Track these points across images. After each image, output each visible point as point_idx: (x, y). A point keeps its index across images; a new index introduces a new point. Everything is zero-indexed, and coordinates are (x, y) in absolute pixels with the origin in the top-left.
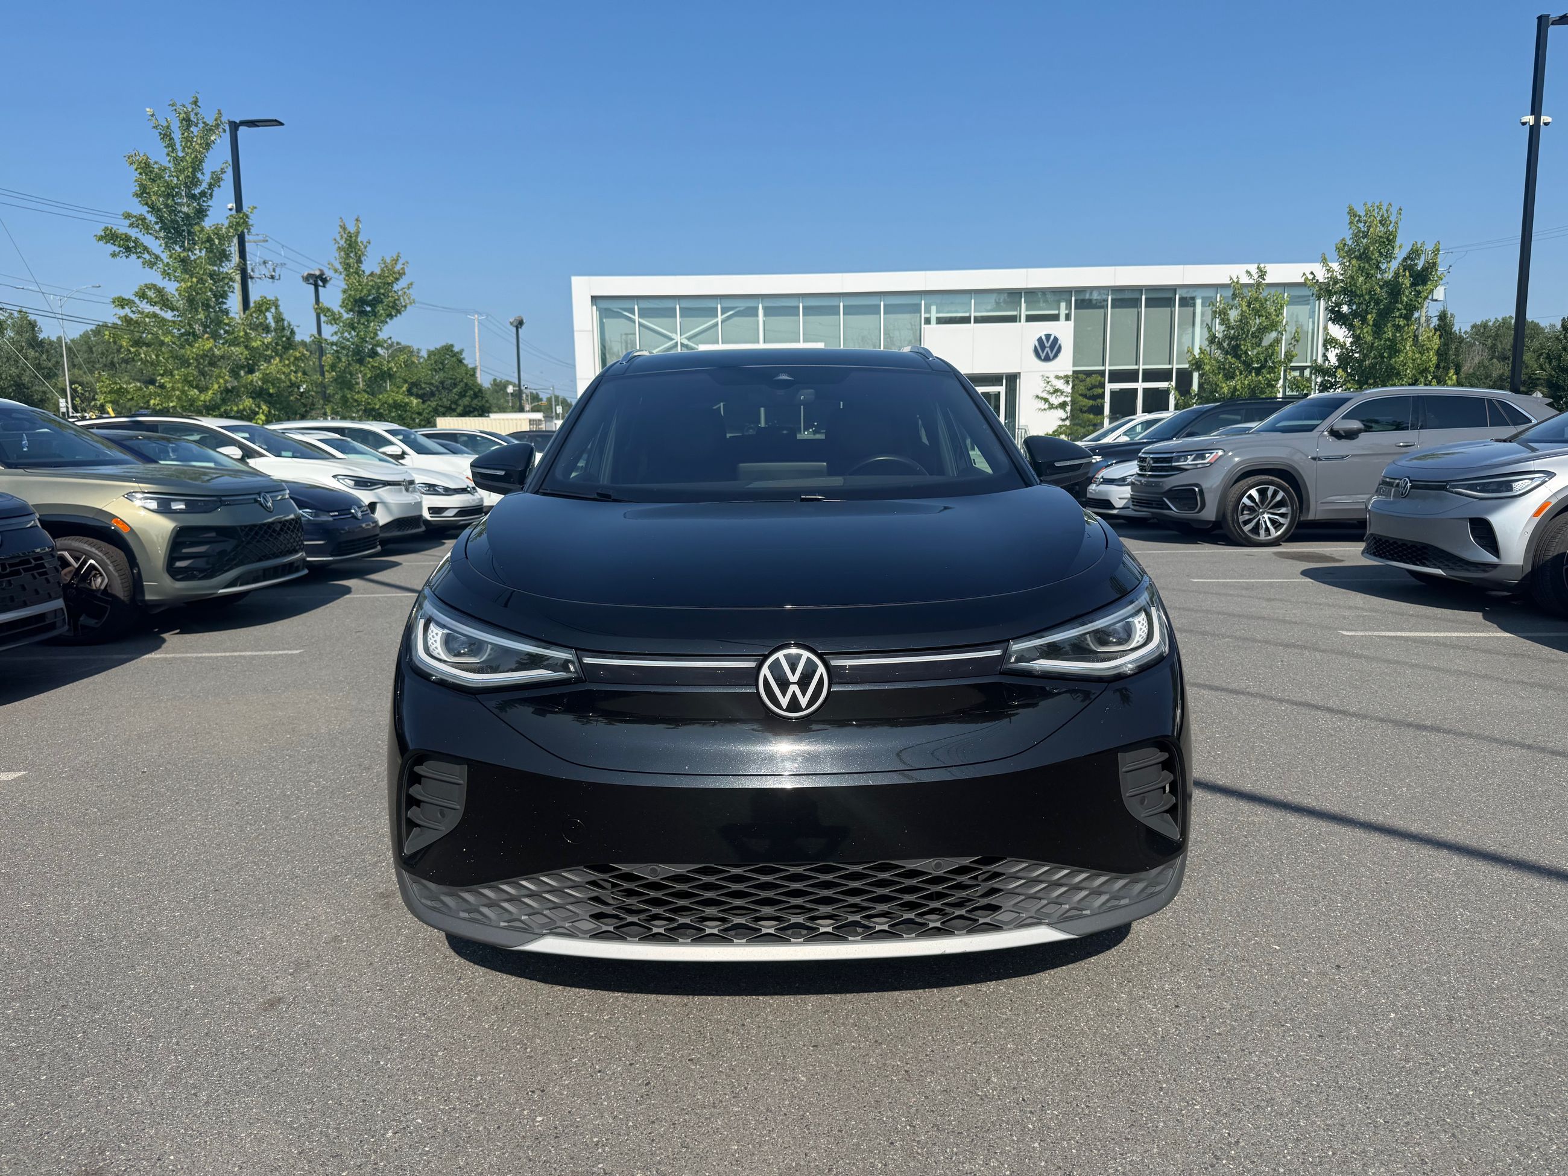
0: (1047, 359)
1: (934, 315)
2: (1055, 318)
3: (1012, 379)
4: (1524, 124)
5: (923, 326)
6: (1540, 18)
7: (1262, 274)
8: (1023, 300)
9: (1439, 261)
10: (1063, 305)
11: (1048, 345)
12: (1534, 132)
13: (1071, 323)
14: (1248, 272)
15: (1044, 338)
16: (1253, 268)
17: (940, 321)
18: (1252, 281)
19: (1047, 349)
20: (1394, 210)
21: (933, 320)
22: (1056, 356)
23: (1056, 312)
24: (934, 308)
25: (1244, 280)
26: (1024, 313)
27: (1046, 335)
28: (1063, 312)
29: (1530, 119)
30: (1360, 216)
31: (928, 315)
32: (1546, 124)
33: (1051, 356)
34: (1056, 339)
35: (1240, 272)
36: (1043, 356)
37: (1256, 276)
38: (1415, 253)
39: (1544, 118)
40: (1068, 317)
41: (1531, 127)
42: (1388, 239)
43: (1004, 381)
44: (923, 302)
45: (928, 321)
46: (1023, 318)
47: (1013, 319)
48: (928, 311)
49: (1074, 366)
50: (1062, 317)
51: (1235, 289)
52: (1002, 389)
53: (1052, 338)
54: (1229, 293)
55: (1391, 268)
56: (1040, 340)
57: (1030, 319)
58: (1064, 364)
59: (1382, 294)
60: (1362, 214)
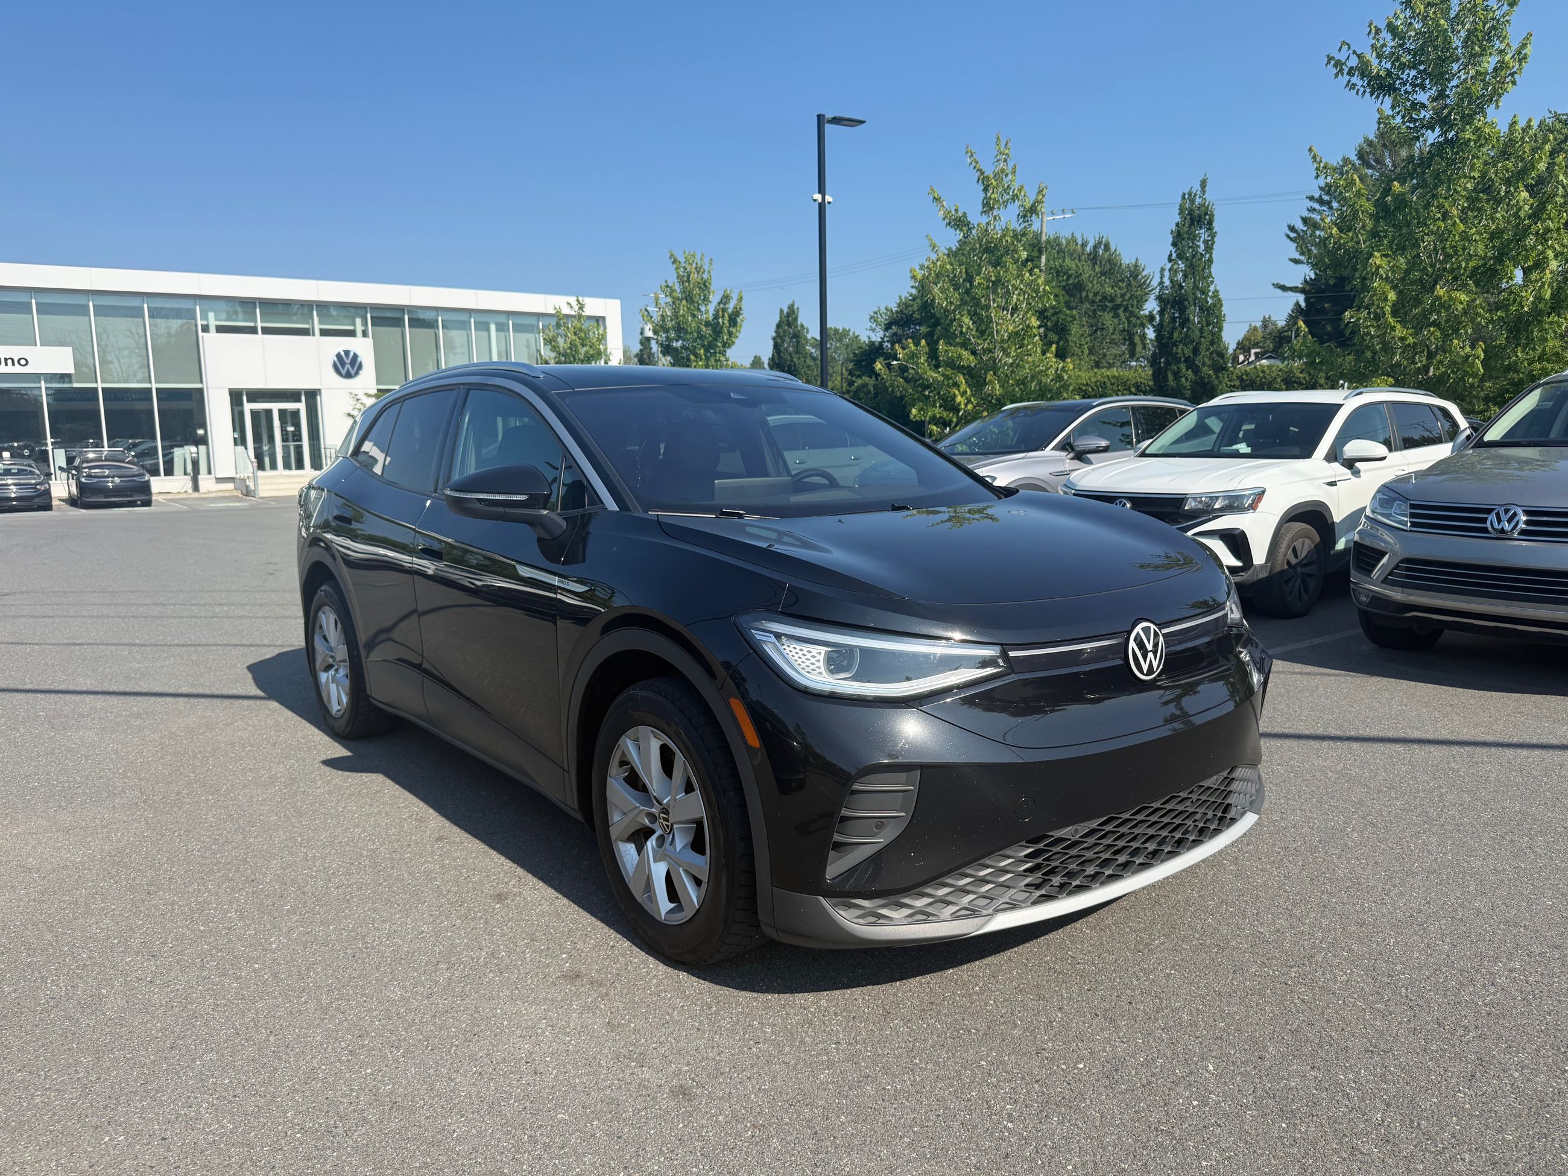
0: (348, 376)
1: (213, 323)
2: (351, 334)
3: (312, 396)
4: (815, 200)
5: (200, 334)
6: (819, 116)
7: (581, 307)
8: (315, 313)
9: (743, 307)
10: (358, 321)
11: (348, 361)
12: (822, 207)
13: (369, 341)
14: (569, 304)
15: (343, 354)
16: (573, 300)
17: (220, 329)
18: (573, 313)
19: (347, 366)
20: (707, 260)
21: (212, 328)
22: (357, 373)
23: (351, 328)
24: (211, 315)
25: (566, 311)
26: (317, 327)
27: (345, 351)
28: (359, 328)
29: (818, 197)
30: (680, 262)
31: (205, 323)
32: (829, 203)
33: (353, 372)
34: (355, 356)
35: (561, 303)
36: (344, 372)
37: (576, 308)
38: (726, 299)
39: (828, 198)
40: (365, 334)
41: (820, 204)
42: (705, 285)
43: (303, 398)
44: (198, 308)
45: (206, 329)
46: (317, 332)
47: (305, 332)
48: (204, 316)
49: (378, 383)
50: (359, 332)
51: (559, 319)
52: (301, 406)
53: (351, 354)
54: (553, 322)
55: (709, 311)
56: (338, 356)
57: (324, 333)
58: (367, 382)
59: (706, 331)
60: (682, 260)
